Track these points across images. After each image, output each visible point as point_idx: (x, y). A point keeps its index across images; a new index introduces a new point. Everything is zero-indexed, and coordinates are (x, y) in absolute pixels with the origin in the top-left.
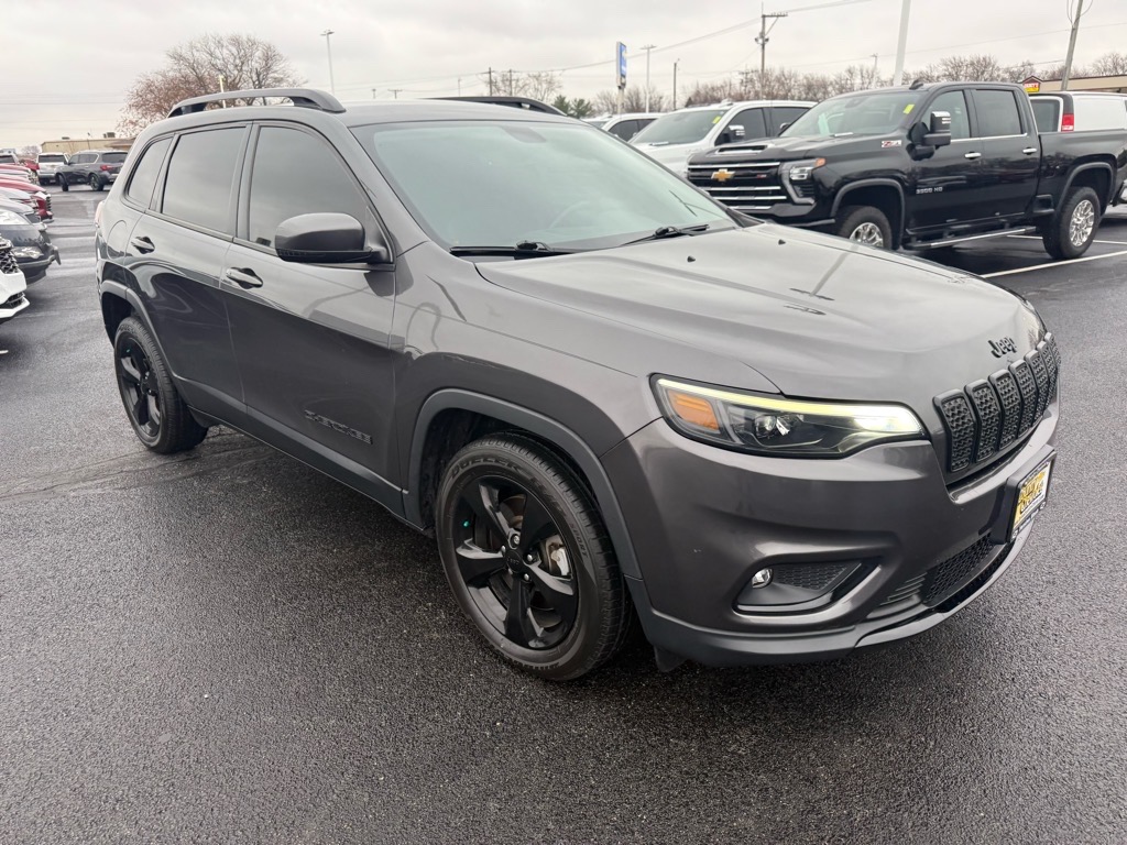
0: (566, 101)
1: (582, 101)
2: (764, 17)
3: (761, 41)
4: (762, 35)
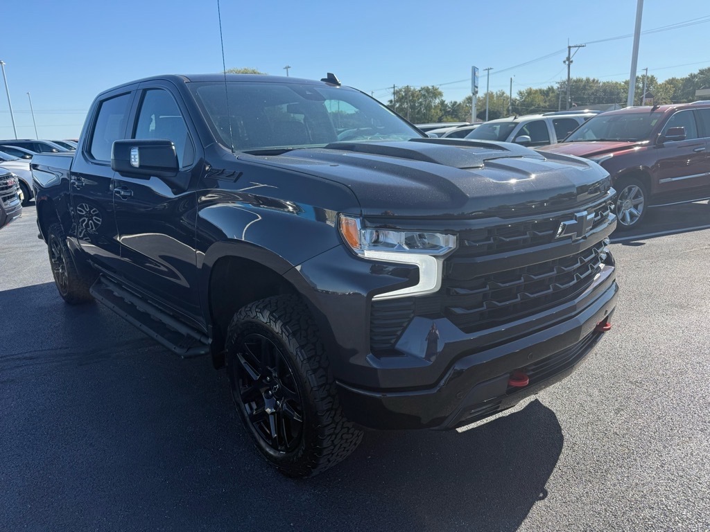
0: (446, 103)
1: (456, 102)
2: (569, 47)
3: (567, 63)
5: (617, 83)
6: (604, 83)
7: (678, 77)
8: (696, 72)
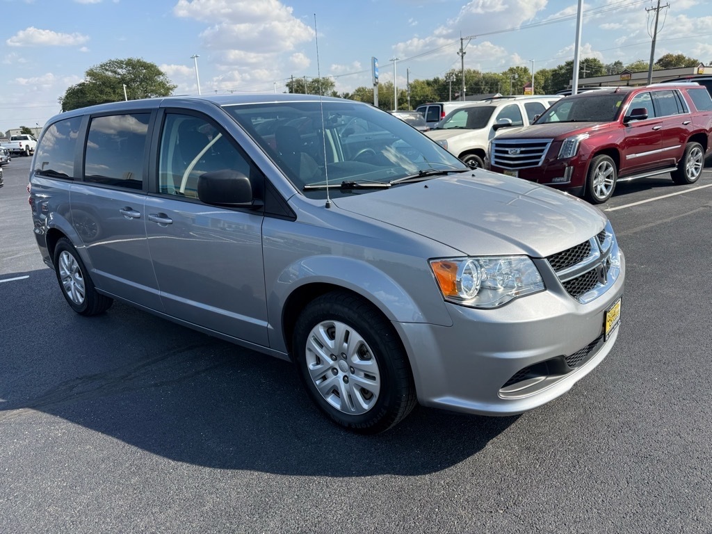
0: (338, 94)
1: (348, 94)
2: (462, 39)
3: (461, 54)
4: (461, 50)
5: (495, 74)
6: (484, 74)
7: (547, 69)
8: (563, 64)
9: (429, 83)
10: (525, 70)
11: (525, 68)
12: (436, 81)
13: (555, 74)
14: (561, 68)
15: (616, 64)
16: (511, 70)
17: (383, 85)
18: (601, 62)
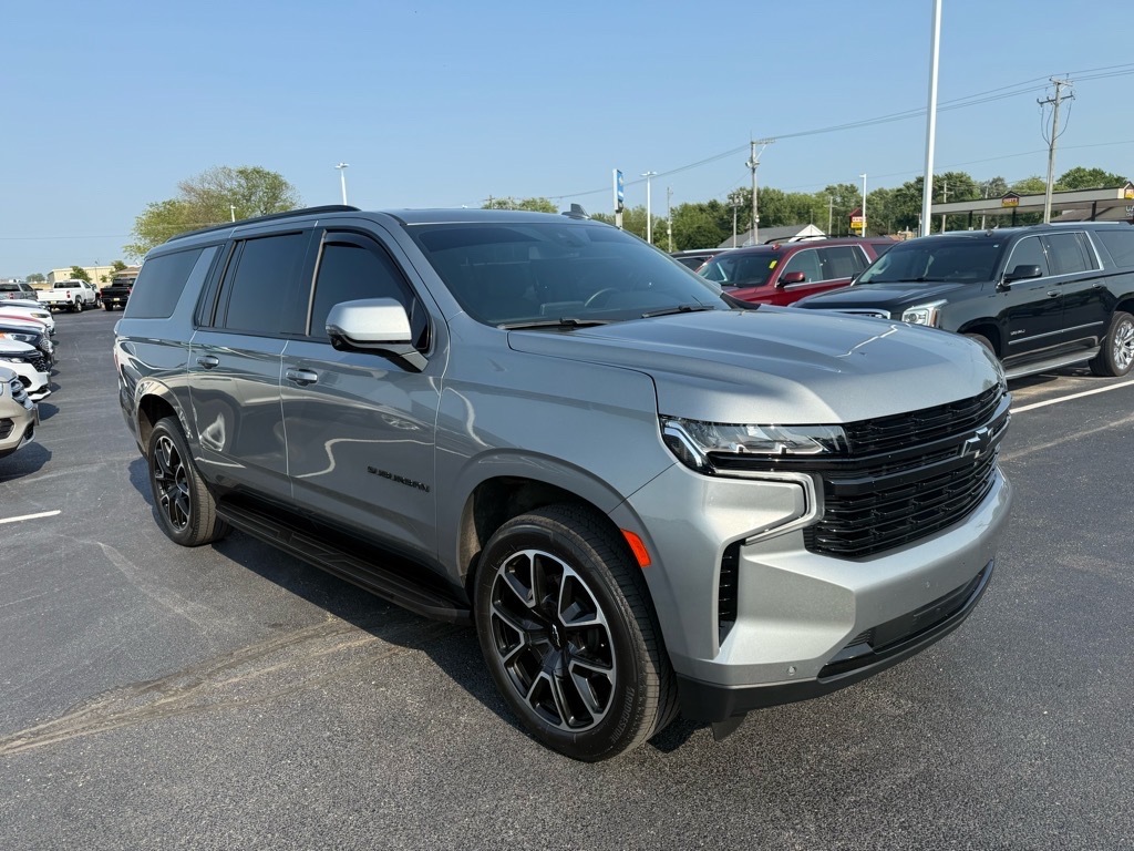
2: (752, 143)
5: (806, 195)
6: (789, 196)
7: (887, 188)
8: (913, 181)
9: (701, 209)
10: (852, 190)
11: (852, 186)
12: (713, 206)
13: (900, 196)
14: (908, 187)
15: (995, 181)
16: (831, 190)
17: (631, 210)
18: (973, 179)
